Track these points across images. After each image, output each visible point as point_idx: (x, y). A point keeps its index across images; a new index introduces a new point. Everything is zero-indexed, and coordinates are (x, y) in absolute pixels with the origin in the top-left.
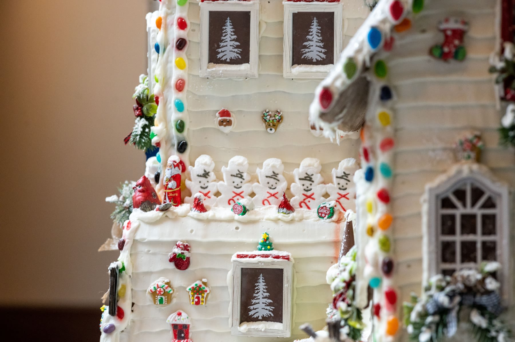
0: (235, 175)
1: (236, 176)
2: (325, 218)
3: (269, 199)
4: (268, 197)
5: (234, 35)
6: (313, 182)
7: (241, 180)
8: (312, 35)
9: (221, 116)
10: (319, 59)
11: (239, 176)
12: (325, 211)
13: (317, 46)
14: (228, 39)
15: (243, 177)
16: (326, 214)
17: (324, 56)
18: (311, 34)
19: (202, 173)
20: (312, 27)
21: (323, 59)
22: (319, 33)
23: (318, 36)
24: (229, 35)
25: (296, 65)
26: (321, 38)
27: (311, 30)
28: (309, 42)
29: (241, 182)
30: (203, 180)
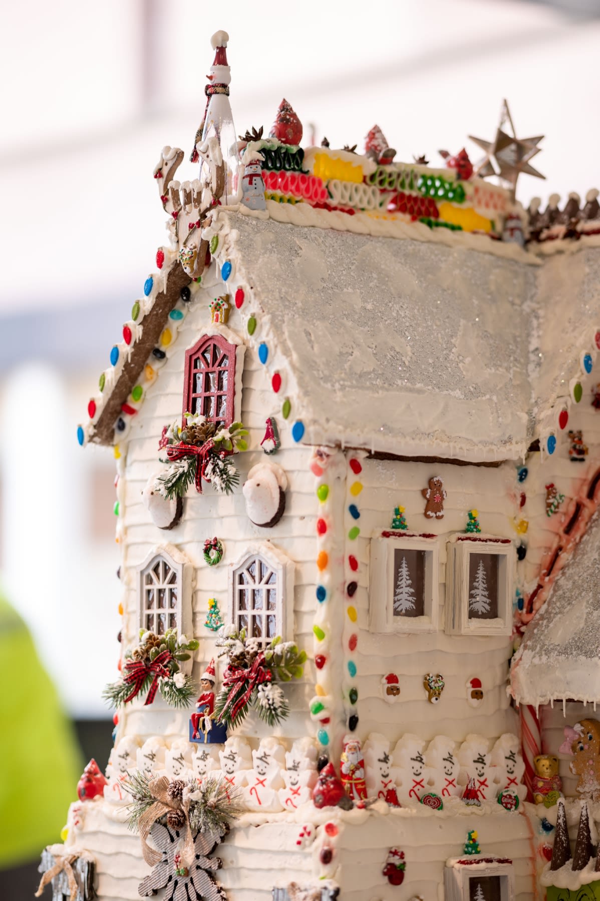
0: (415, 758)
1: (417, 760)
2: (512, 809)
3: (448, 788)
4: (447, 786)
5: (409, 579)
6: (485, 764)
7: (420, 764)
8: (478, 582)
9: (389, 683)
10: (484, 611)
11: (419, 759)
12: (510, 801)
13: (482, 595)
14: (404, 585)
15: (423, 761)
16: (511, 805)
17: (488, 608)
18: (477, 580)
19: (382, 757)
20: (478, 572)
21: (487, 611)
22: (484, 579)
23: (483, 582)
24: (404, 580)
25: (473, 619)
26: (485, 586)
27: (478, 576)
28: (476, 590)
29: (421, 767)
30: (383, 765)
